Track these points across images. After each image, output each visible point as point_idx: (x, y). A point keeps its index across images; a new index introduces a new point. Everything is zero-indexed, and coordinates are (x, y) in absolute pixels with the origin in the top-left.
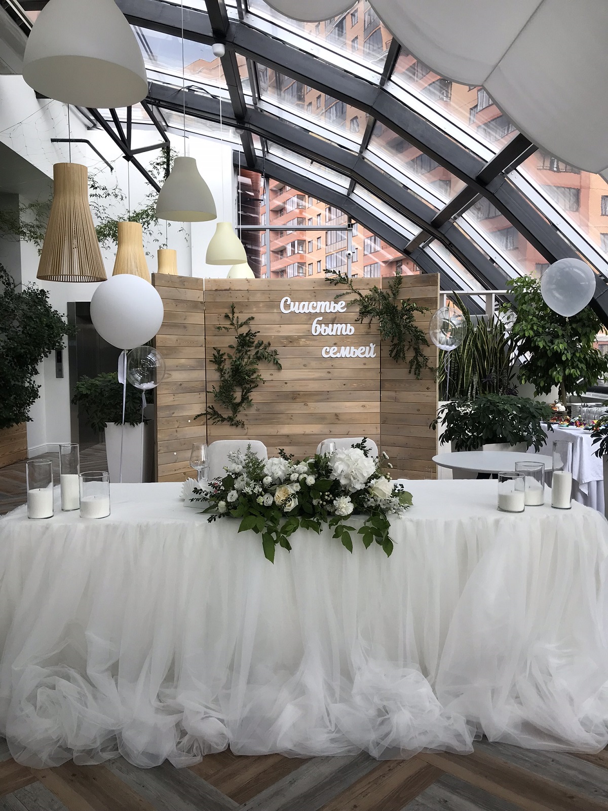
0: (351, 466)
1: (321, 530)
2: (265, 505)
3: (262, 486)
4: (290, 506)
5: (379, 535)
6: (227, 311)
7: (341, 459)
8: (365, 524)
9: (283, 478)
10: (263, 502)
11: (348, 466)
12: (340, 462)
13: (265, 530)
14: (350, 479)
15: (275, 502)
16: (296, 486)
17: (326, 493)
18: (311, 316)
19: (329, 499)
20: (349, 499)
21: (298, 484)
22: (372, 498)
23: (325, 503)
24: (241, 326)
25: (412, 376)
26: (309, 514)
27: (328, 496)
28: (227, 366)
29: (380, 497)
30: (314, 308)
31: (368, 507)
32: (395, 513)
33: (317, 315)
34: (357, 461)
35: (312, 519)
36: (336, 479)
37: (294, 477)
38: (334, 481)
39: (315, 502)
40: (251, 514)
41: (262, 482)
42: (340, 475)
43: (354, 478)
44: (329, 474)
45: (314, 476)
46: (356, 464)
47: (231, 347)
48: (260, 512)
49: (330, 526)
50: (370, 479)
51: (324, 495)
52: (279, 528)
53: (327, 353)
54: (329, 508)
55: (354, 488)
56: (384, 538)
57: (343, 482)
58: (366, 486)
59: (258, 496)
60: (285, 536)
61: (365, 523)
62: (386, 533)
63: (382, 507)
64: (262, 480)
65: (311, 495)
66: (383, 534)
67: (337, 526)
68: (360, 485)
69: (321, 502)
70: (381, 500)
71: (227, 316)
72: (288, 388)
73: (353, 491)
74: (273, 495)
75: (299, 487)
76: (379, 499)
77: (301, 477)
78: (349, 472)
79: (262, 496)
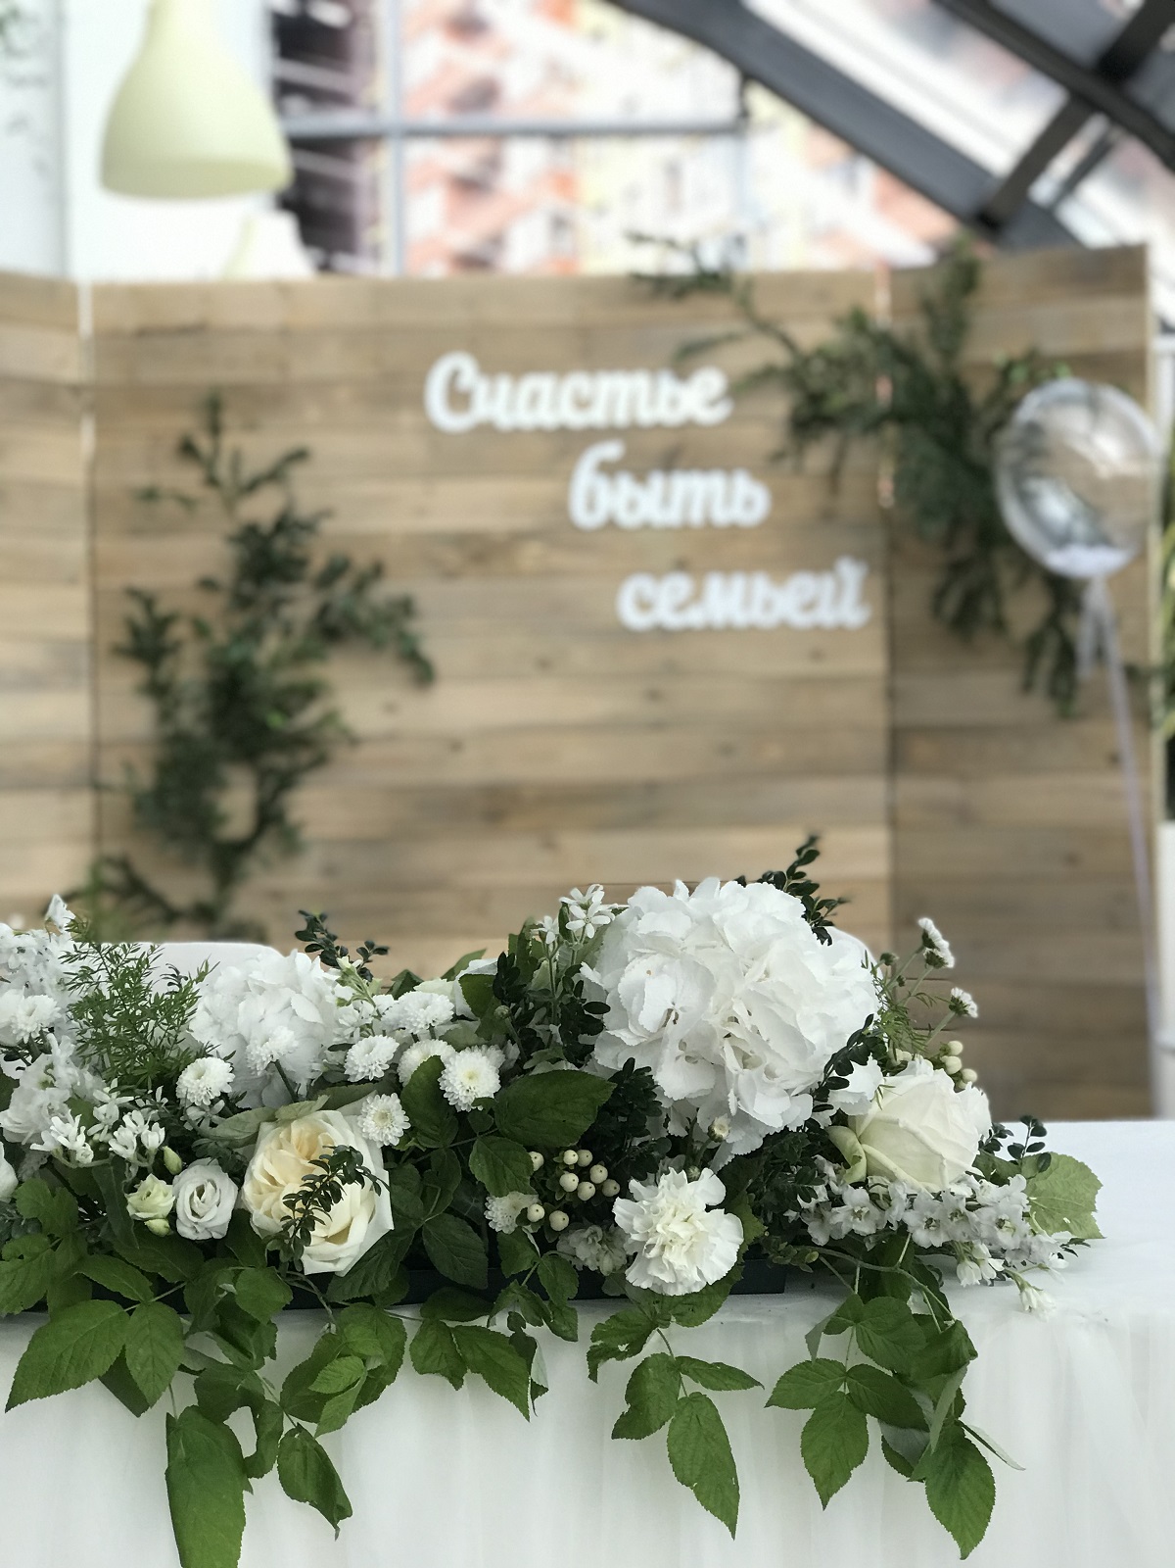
0: (721, 987)
1: (538, 1390)
2: (185, 1231)
3: (172, 1116)
4: (341, 1236)
5: (901, 1415)
6: (185, 422)
7: (658, 944)
8: (813, 1349)
9: (305, 1066)
10: (172, 1217)
11: (708, 982)
12: (654, 961)
13: (180, 1396)
14: (719, 1068)
15: (249, 1215)
16: (384, 1116)
17: (571, 1157)
18: (568, 443)
19: (588, 1191)
20: (709, 1186)
21: (393, 1101)
22: (856, 1185)
23: (560, 1220)
24: (253, 486)
25: (1038, 707)
26: (466, 1289)
27: (583, 1173)
28: (189, 670)
29: (909, 1179)
30: (582, 404)
31: (833, 1244)
32: (1001, 1276)
33: (592, 435)
34: (757, 950)
35: (482, 1322)
36: (631, 1062)
37: (369, 1058)
38: (617, 1077)
39: (500, 1213)
40: (100, 1293)
41: (170, 1091)
42: (656, 1041)
43: (745, 1061)
44: (584, 1039)
45: (495, 1053)
46: (755, 973)
47: (208, 585)
48: (151, 1276)
49: (595, 1358)
50: (842, 1063)
51: (554, 1166)
52: (272, 1377)
53: (644, 605)
54: (585, 1250)
55: (743, 1119)
56: (934, 1437)
57: (673, 1082)
58: (816, 1109)
59: (142, 1174)
60: (311, 1427)
61: (812, 1341)
62: (947, 1401)
63: (922, 1237)
64: (168, 1081)
65: (478, 1168)
66: (927, 1407)
67: (638, 1359)
68: (785, 1103)
69: (537, 1212)
70: (911, 1198)
71: (187, 449)
72: (468, 771)
73: (741, 1143)
74: (238, 1175)
75: (400, 1123)
76: (900, 1192)
77: (414, 1058)
78: (715, 1021)
79: (167, 1176)
